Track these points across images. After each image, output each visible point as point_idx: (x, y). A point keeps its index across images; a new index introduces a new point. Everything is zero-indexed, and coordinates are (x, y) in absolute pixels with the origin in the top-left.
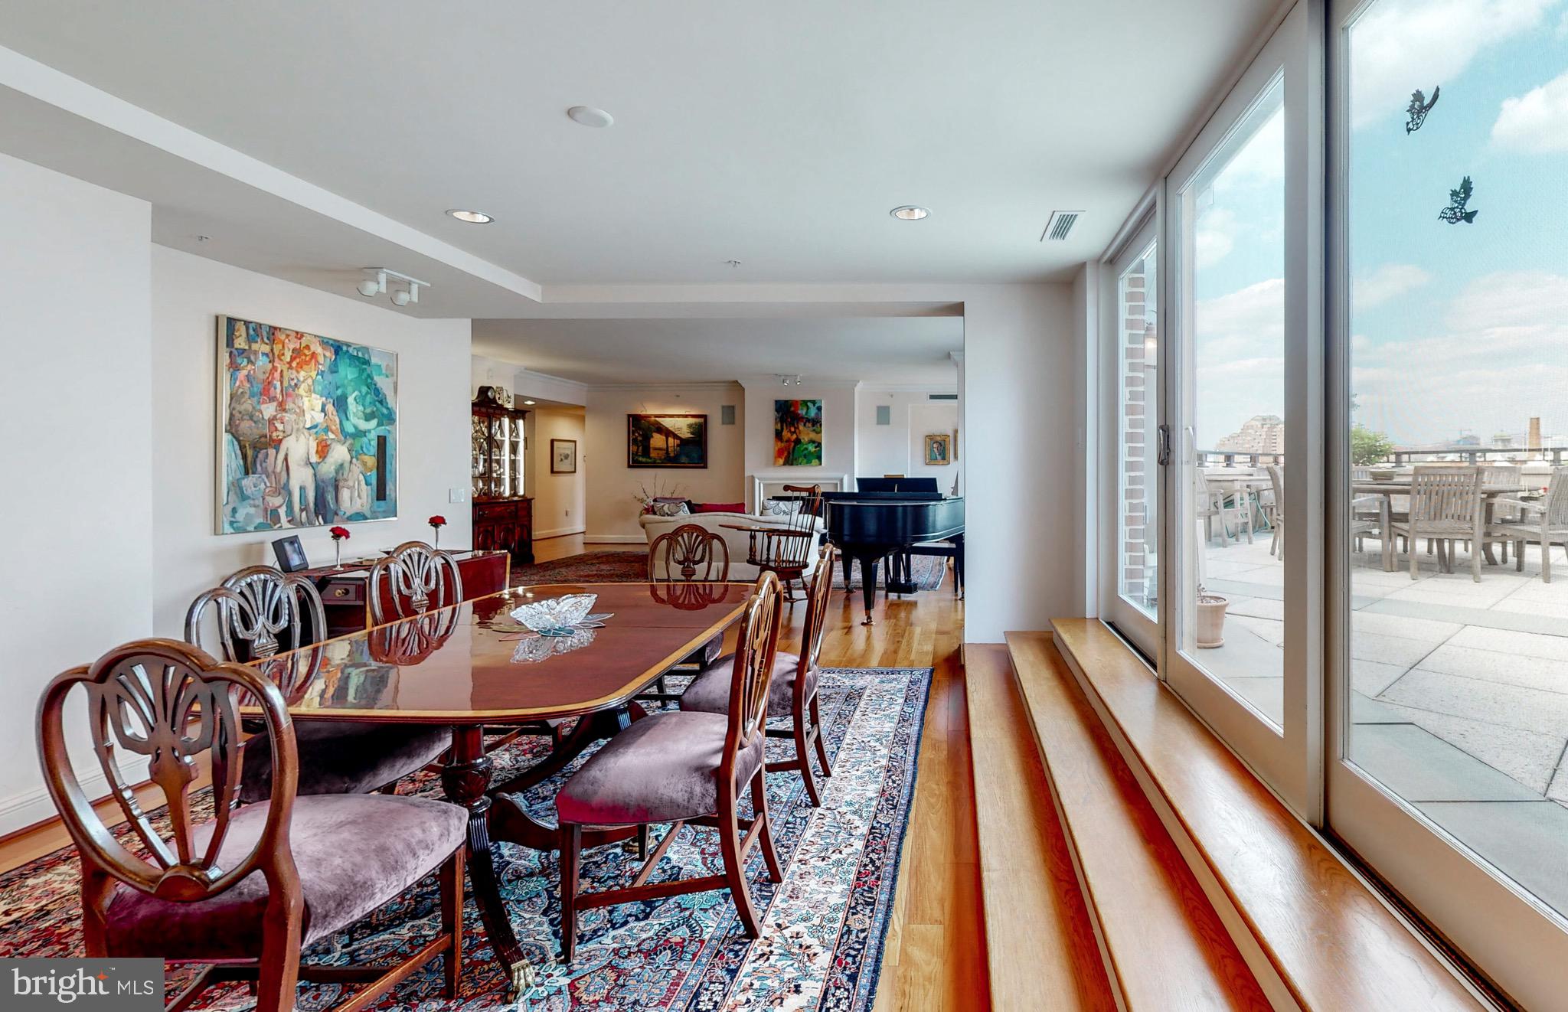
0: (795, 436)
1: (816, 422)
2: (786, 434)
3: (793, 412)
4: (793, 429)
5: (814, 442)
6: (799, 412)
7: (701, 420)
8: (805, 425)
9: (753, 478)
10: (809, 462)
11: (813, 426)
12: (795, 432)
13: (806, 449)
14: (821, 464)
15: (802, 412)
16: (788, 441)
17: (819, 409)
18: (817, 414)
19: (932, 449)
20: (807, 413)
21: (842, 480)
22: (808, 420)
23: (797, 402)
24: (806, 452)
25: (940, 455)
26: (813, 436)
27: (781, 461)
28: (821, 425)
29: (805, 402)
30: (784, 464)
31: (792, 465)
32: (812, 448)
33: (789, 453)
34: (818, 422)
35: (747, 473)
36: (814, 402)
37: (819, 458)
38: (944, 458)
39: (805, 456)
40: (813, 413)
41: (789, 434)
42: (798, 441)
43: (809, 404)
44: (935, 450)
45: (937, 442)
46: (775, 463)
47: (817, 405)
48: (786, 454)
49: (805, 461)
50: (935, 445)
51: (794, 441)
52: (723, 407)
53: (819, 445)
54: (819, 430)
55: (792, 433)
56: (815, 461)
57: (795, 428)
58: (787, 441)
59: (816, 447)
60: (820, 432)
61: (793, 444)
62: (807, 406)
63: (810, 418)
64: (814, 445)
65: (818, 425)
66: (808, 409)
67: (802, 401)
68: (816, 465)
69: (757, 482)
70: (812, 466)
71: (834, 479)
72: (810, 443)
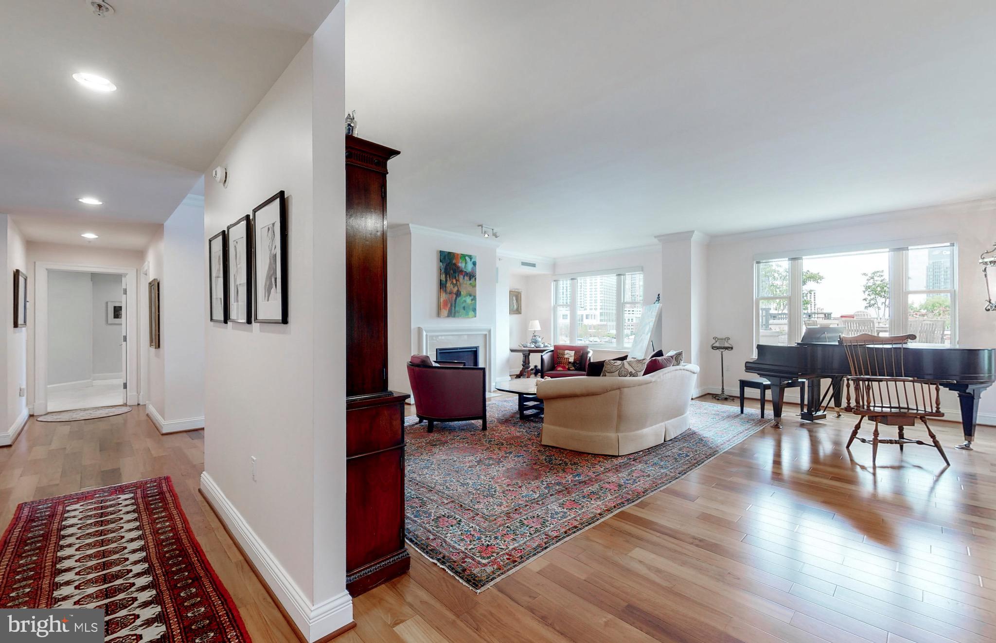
0: (456, 289)
1: (472, 276)
2: (449, 286)
3: (454, 264)
4: (455, 282)
5: (470, 295)
6: (460, 265)
8: (464, 279)
9: (420, 330)
10: (467, 314)
11: (470, 280)
13: (465, 301)
14: (475, 317)
15: (462, 265)
16: (451, 293)
17: (474, 264)
18: (472, 268)
20: (465, 266)
21: (490, 332)
22: (467, 274)
23: (458, 254)
24: (464, 304)
26: (470, 289)
27: (445, 312)
28: (475, 279)
29: (464, 256)
30: (448, 316)
31: (454, 316)
32: (469, 300)
33: (451, 306)
35: (414, 326)
36: (470, 257)
37: (474, 310)
39: (464, 308)
40: (469, 268)
41: (452, 286)
42: (458, 294)
43: (467, 258)
46: (439, 315)
47: (473, 260)
48: (449, 306)
49: (464, 313)
51: (455, 294)
53: (475, 298)
54: (474, 284)
55: (455, 285)
56: (471, 313)
57: (456, 280)
58: (449, 293)
59: (472, 300)
60: (475, 286)
61: (455, 296)
62: (466, 260)
63: (468, 272)
64: (471, 298)
65: (474, 279)
66: (466, 263)
67: (462, 254)
68: (472, 317)
69: (424, 334)
70: (469, 318)
71: (484, 330)
72: (467, 296)
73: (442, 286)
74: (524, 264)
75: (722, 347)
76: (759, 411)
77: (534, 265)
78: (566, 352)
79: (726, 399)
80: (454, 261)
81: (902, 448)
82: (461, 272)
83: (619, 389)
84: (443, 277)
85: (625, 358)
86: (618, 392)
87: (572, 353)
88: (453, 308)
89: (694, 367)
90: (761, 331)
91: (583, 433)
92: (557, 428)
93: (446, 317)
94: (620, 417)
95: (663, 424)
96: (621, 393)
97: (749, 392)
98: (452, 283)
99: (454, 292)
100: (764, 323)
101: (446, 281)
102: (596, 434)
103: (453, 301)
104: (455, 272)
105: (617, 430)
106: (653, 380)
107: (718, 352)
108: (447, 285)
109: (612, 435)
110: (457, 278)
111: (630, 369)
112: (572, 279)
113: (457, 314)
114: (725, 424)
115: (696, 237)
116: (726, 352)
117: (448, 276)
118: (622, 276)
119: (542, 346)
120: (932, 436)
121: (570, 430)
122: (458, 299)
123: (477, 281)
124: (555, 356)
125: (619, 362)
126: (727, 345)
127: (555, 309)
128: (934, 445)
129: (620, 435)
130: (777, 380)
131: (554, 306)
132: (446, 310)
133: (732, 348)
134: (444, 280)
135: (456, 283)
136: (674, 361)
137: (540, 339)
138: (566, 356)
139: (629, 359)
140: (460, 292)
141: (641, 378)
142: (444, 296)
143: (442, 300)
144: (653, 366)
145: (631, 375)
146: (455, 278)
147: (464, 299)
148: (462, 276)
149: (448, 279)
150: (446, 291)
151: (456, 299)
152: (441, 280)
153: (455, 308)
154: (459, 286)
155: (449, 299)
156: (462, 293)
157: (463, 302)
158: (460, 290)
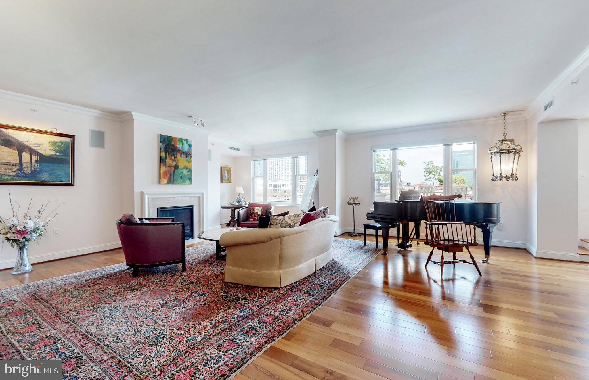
0: (174, 163)
1: (188, 154)
3: (173, 145)
4: (173, 158)
5: (187, 168)
6: (178, 146)
7: (69, 140)
8: (181, 156)
9: (142, 194)
10: (184, 182)
11: (186, 157)
12: (174, 160)
13: (182, 173)
14: (191, 184)
15: (179, 146)
16: (170, 166)
17: (190, 146)
18: (188, 149)
20: (182, 147)
21: (203, 194)
22: (184, 153)
23: (176, 138)
24: (181, 175)
26: (186, 164)
27: (165, 181)
28: (191, 157)
29: (181, 140)
30: (168, 183)
31: (173, 183)
32: (185, 172)
33: (170, 175)
34: (189, 155)
35: (137, 190)
36: (187, 141)
37: (190, 179)
39: (181, 178)
40: (186, 148)
41: (171, 162)
42: (176, 167)
43: (184, 141)
46: (159, 182)
47: (188, 143)
48: (168, 175)
49: (181, 181)
51: (174, 167)
52: (92, 132)
53: (190, 170)
54: (190, 160)
55: (173, 161)
56: (187, 182)
57: (175, 157)
59: (188, 172)
60: (191, 162)
61: (173, 169)
62: (183, 142)
63: (184, 151)
64: (187, 170)
65: (189, 156)
66: (183, 145)
67: (179, 138)
68: (188, 184)
69: (146, 197)
70: (186, 184)
71: (198, 193)
72: (184, 169)
73: (162, 161)
74: (230, 148)
75: (354, 203)
76: (374, 243)
77: (238, 150)
78: (256, 208)
79: (356, 236)
80: (173, 143)
81: (454, 266)
82: (179, 151)
83: (280, 237)
84: (163, 154)
85: (287, 213)
86: (279, 239)
87: (260, 209)
88: (172, 178)
89: (336, 218)
90: (376, 193)
91: (255, 272)
92: (235, 269)
93: (166, 184)
94: (281, 258)
95: (314, 259)
96: (281, 240)
97: (369, 231)
98: (171, 159)
99: (173, 166)
100: (377, 188)
101: (166, 157)
102: (264, 272)
103: (172, 173)
104: (173, 150)
105: (280, 268)
106: (305, 229)
107: (352, 206)
108: (167, 160)
109: (276, 272)
110: (175, 155)
111: (289, 222)
112: (264, 160)
113: (175, 182)
114: (355, 254)
115: (338, 134)
116: (356, 206)
117: (167, 154)
118: (295, 158)
119: (244, 204)
120: (472, 258)
121: (245, 270)
122: (176, 171)
123: (192, 158)
124: (249, 211)
125: (281, 217)
126: (356, 202)
127: (253, 179)
128: (473, 263)
129: (282, 271)
130: (385, 224)
131: (253, 177)
132: (166, 179)
133: (359, 204)
134: (164, 156)
135: (175, 159)
136: (322, 214)
137: (242, 199)
138: (256, 211)
139: (289, 214)
140: (178, 166)
141: (298, 228)
142: (164, 169)
143: (162, 171)
144: (307, 219)
145: (291, 226)
146: (174, 155)
147: (181, 171)
148: (179, 154)
149: (168, 156)
150: (165, 165)
151: (174, 171)
152: (161, 156)
153: (173, 177)
154: (177, 162)
155: (168, 171)
156: (179, 166)
157: (180, 174)
158: (178, 164)
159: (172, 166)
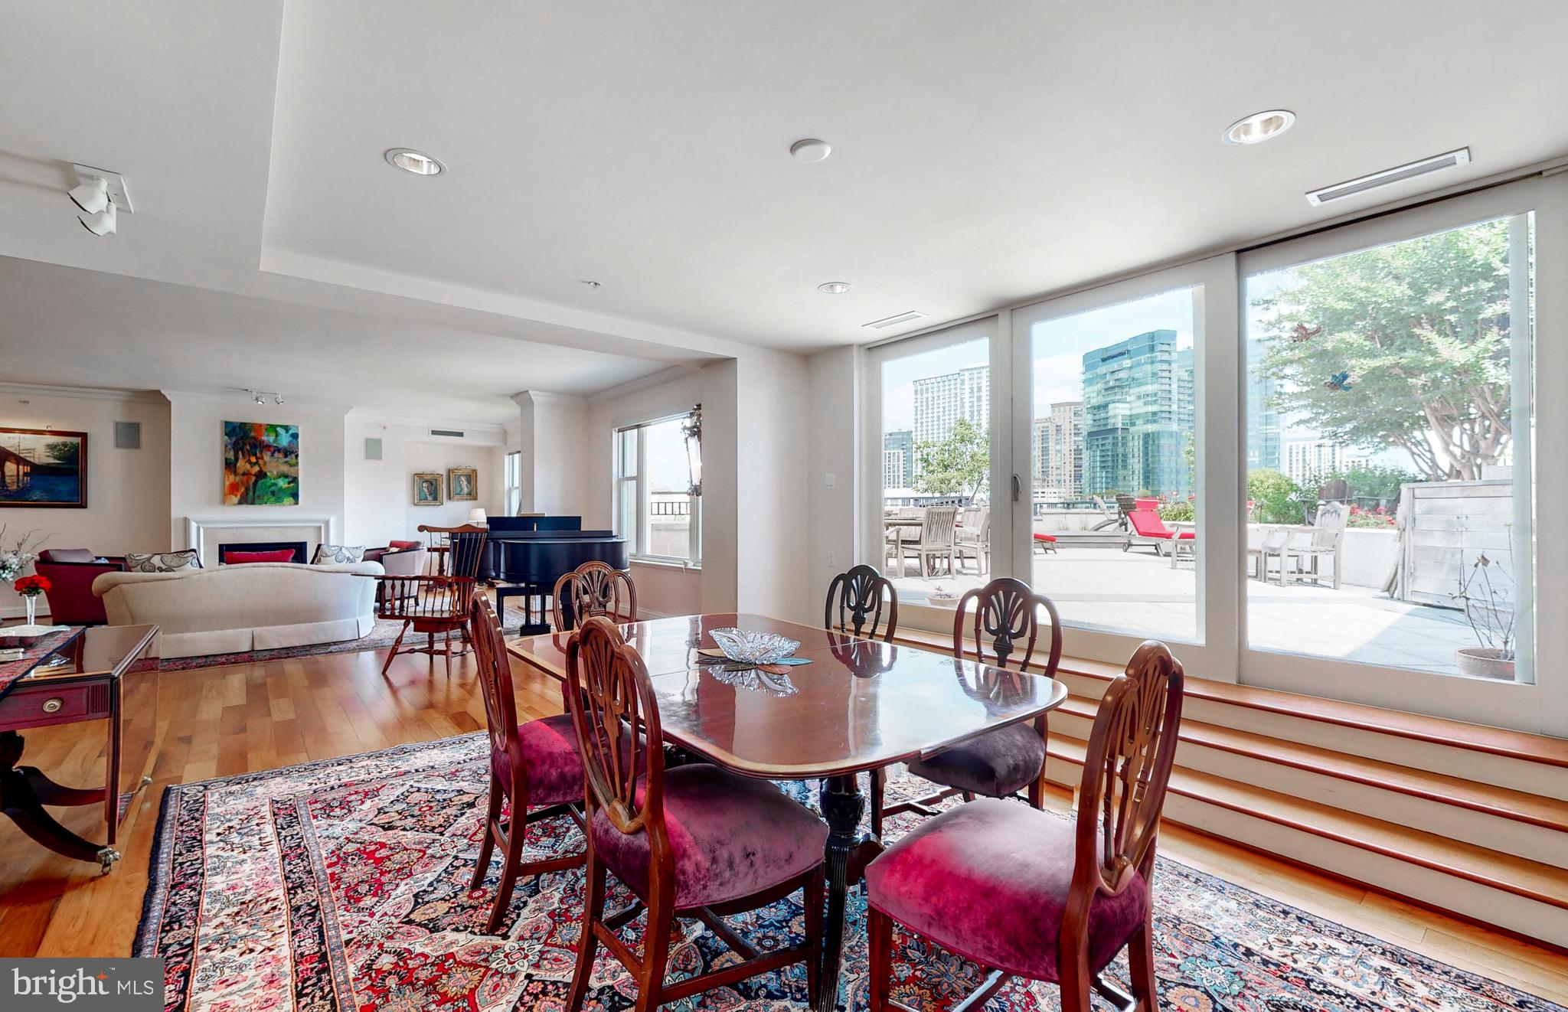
0: (256, 469)
1: (290, 452)
2: (242, 465)
3: (254, 438)
4: (253, 460)
5: (286, 477)
6: (264, 438)
7: (78, 440)
8: (272, 455)
9: (186, 522)
10: (279, 501)
11: (286, 456)
12: (257, 463)
13: (275, 484)
14: (297, 503)
15: (268, 438)
16: (246, 474)
17: (295, 436)
18: (290, 442)
19: (421, 490)
20: (276, 440)
21: (327, 523)
22: (279, 450)
23: (260, 425)
24: (273, 488)
25: (430, 494)
26: (285, 469)
27: (235, 499)
28: (297, 456)
29: (273, 428)
30: (240, 503)
31: (253, 503)
32: (282, 483)
33: (247, 489)
34: (292, 452)
35: (177, 512)
36: (286, 428)
37: (295, 495)
38: (435, 499)
39: (273, 493)
40: (284, 440)
41: (248, 466)
42: (261, 475)
43: (279, 429)
44: (425, 490)
45: (427, 481)
46: (224, 502)
47: (290, 432)
48: (242, 490)
49: (273, 499)
50: (425, 485)
51: (255, 475)
52: (117, 424)
53: (295, 480)
54: (293, 461)
55: (253, 464)
56: (288, 500)
57: (257, 458)
58: (243, 474)
59: (289, 483)
60: (297, 464)
61: (254, 479)
62: (276, 431)
63: (280, 447)
64: (287, 480)
65: (293, 456)
66: (277, 436)
67: (268, 425)
68: (290, 505)
69: (194, 526)
70: (283, 505)
71: (317, 521)
72: (280, 477)
73: (230, 466)
74: (434, 433)
77: (461, 434)
80: (253, 434)
82: (268, 447)
84: (231, 455)
88: (251, 493)
93: (235, 504)
98: (249, 462)
99: (253, 474)
101: (237, 459)
103: (251, 485)
104: (254, 446)
108: (238, 464)
110: (258, 455)
113: (257, 501)
117: (241, 453)
122: (260, 483)
123: (299, 458)
127: (510, 493)
131: (510, 489)
132: (236, 496)
134: (233, 458)
135: (258, 461)
140: (266, 473)
142: (232, 478)
143: (227, 483)
146: (255, 455)
147: (273, 481)
148: (269, 453)
149: (241, 456)
150: (235, 473)
151: (256, 482)
152: (226, 459)
153: (254, 492)
154: (262, 466)
155: (242, 482)
156: (268, 474)
157: (270, 486)
158: (265, 470)
159: (251, 474)
